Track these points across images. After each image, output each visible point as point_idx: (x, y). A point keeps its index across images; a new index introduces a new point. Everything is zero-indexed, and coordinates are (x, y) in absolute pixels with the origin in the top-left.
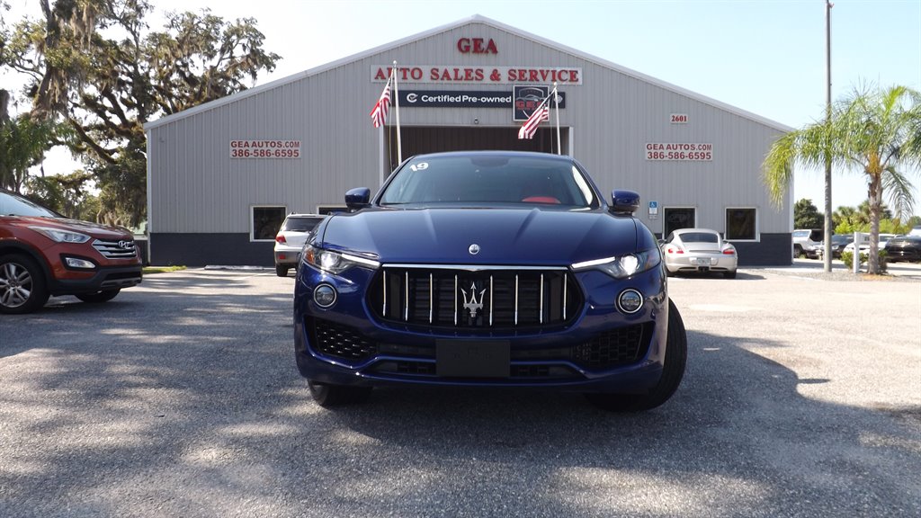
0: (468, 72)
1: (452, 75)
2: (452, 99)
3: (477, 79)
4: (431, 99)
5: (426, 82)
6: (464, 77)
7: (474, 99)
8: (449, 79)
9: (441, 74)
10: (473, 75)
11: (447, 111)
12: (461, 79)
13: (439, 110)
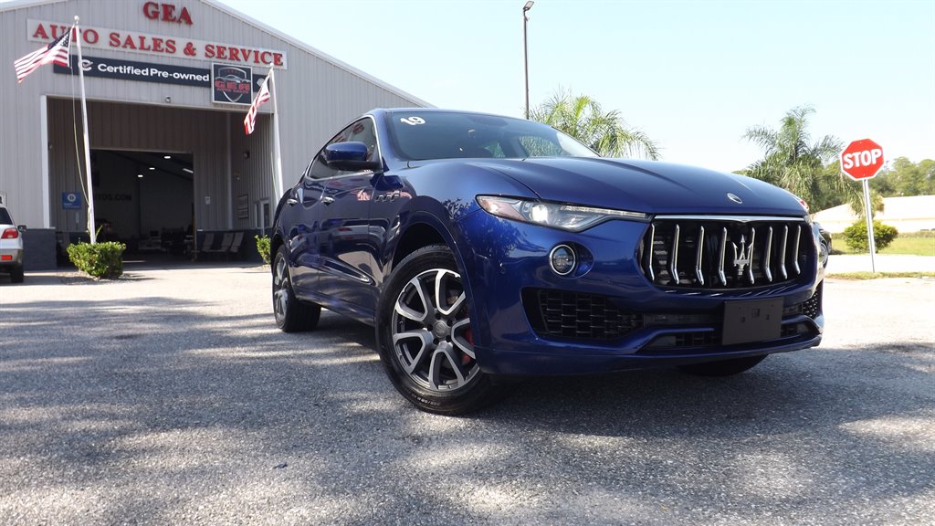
0: (157, 42)
1: (137, 43)
2: (137, 72)
3: (167, 51)
4: (110, 69)
5: (104, 48)
6: (152, 47)
7: (165, 74)
8: (133, 47)
9: (122, 40)
10: (163, 46)
11: (132, 84)
12: (149, 49)
13: (121, 83)
